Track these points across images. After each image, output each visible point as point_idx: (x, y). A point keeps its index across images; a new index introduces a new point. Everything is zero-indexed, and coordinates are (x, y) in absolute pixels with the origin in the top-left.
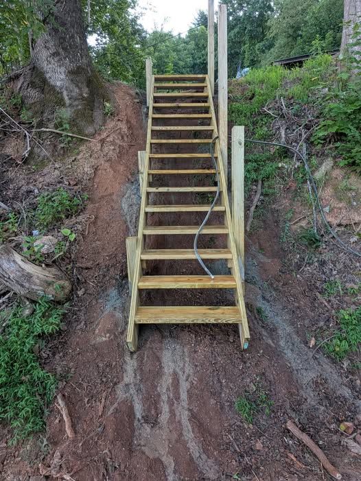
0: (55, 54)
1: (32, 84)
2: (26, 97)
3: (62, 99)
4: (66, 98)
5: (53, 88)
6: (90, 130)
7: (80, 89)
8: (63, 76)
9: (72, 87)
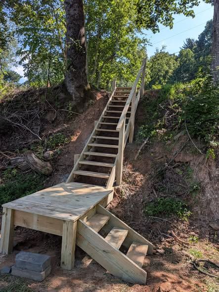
0: (72, 80)
1: (62, 92)
2: (59, 96)
3: (72, 98)
4: (74, 97)
5: (69, 93)
6: (82, 111)
7: (80, 94)
8: (73, 89)
9: (77, 93)
